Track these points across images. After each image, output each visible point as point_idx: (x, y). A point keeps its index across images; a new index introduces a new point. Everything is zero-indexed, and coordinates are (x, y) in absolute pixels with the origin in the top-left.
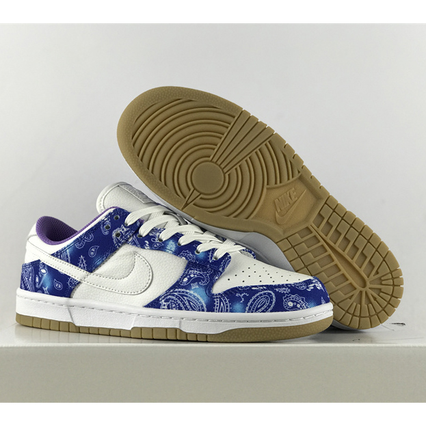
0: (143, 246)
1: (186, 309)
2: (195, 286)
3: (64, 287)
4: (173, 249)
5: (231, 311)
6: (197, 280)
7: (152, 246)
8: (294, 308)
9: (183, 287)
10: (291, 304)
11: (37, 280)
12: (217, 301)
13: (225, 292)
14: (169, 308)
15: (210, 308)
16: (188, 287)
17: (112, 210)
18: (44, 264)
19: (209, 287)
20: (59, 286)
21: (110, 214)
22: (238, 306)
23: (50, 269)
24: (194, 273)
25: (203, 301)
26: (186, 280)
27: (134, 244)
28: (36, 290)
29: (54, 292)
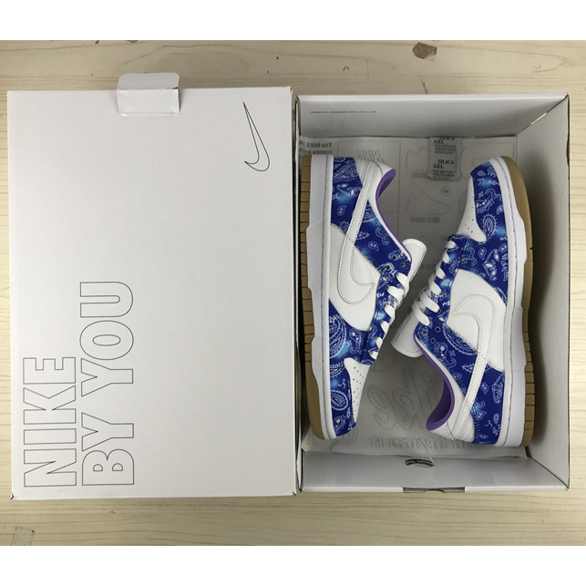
0: (379, 291)
1: (331, 341)
2: (349, 343)
3: (341, 216)
4: (378, 319)
5: (331, 379)
6: (354, 344)
7: (379, 300)
8: (335, 424)
9: (348, 334)
10: (338, 421)
11: (344, 186)
12: (338, 365)
13: (345, 370)
14: (330, 324)
15: (332, 361)
16: (348, 338)
17: (409, 259)
18: (359, 192)
19: (349, 355)
20: (341, 211)
21: (406, 258)
22: (336, 383)
23: (355, 200)
24: (359, 340)
25: (338, 354)
26: (354, 334)
27: (381, 282)
28: (334, 185)
29: (335, 205)
